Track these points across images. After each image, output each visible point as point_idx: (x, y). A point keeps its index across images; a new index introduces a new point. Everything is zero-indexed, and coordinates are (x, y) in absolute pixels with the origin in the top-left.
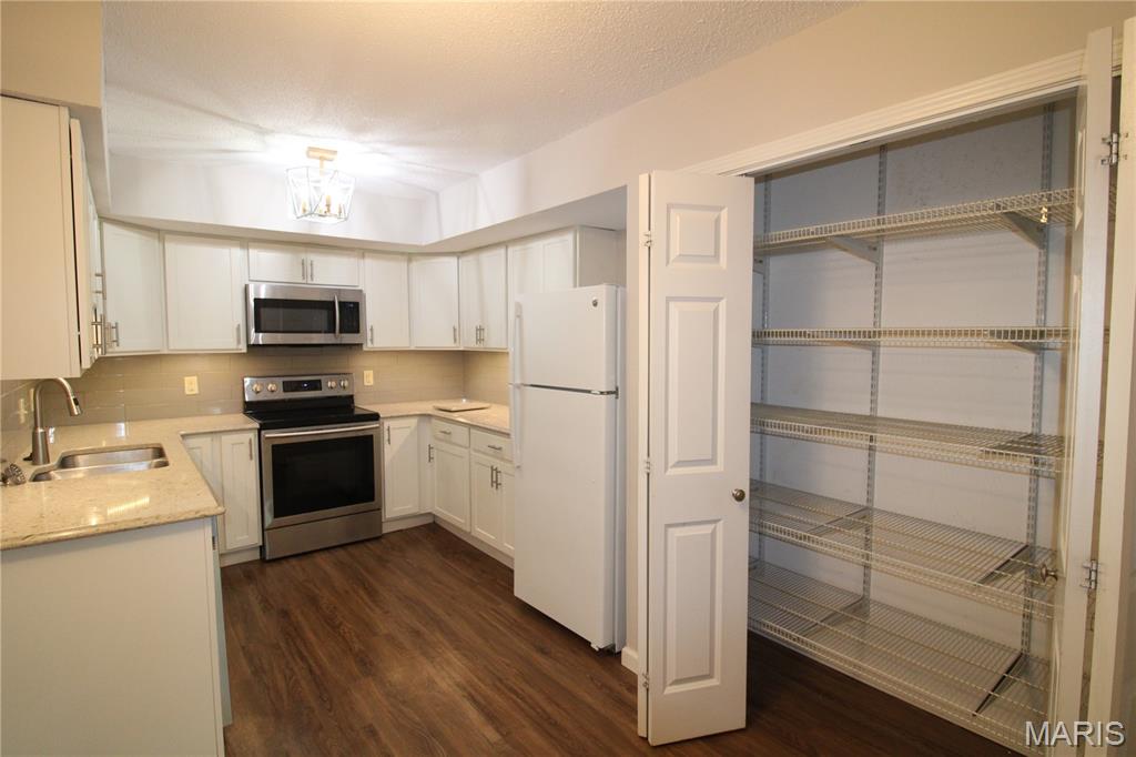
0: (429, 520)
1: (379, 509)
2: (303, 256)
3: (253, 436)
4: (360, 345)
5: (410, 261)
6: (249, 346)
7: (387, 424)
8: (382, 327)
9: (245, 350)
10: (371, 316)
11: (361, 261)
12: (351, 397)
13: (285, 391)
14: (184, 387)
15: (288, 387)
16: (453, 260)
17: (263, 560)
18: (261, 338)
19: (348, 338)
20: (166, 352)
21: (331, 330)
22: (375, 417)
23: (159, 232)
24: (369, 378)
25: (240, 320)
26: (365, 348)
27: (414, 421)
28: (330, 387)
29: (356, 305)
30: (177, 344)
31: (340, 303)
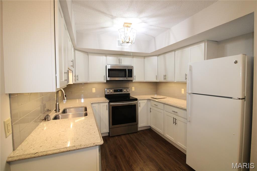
0: (149, 128)
1: (137, 125)
2: (119, 58)
3: (107, 104)
4: (132, 80)
5: (144, 58)
6: (107, 81)
7: (139, 101)
8: (137, 76)
9: (106, 82)
10: (135, 73)
11: (133, 59)
12: (129, 94)
13: (114, 92)
14: (92, 91)
15: (115, 91)
16: (156, 57)
18: (108, 79)
19: (129, 79)
20: (88, 82)
21: (126, 77)
22: (136, 100)
23: (87, 52)
24: (133, 89)
25: (105, 74)
26: (133, 81)
27: (146, 101)
28: (125, 91)
29: (132, 70)
30: (91, 81)
31: (128, 69)
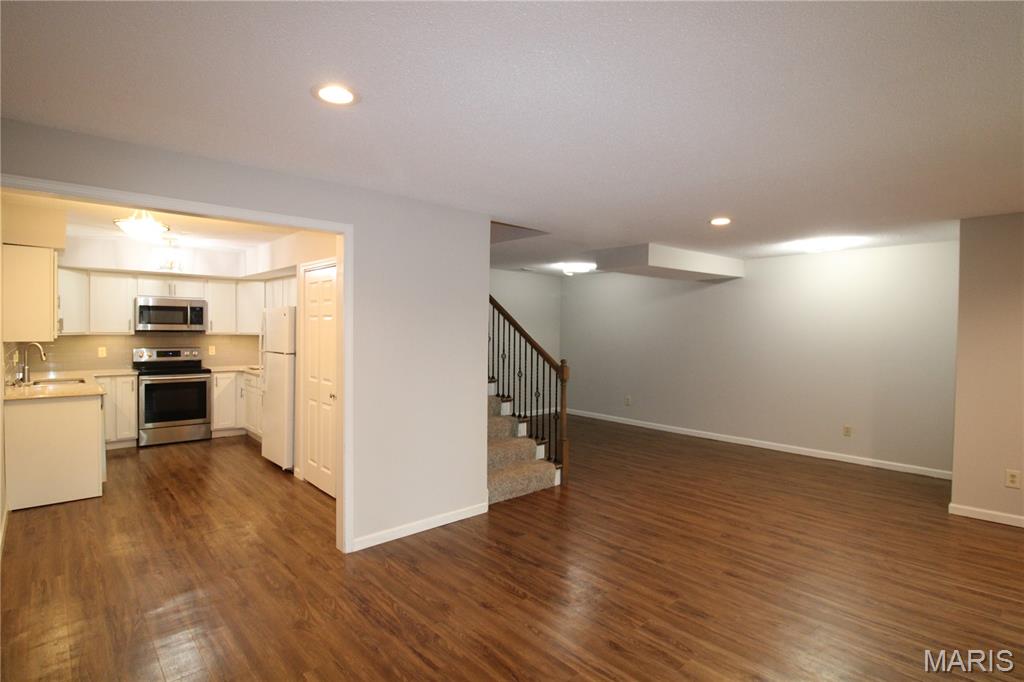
0: (244, 433)
1: (210, 423)
2: (170, 282)
3: (134, 379)
4: (204, 331)
5: (237, 284)
6: (137, 332)
7: (215, 375)
8: (217, 321)
9: (133, 333)
10: (211, 315)
11: (206, 285)
12: (200, 361)
13: (157, 356)
14: (98, 353)
15: (159, 354)
16: (262, 284)
17: (139, 447)
18: (141, 327)
19: (197, 327)
20: (87, 333)
21: (185, 322)
22: (209, 371)
23: (87, 272)
24: (212, 351)
25: (131, 317)
26: (207, 333)
27: (233, 375)
28: (186, 355)
29: (201, 309)
30: (94, 330)
31: (191, 308)
